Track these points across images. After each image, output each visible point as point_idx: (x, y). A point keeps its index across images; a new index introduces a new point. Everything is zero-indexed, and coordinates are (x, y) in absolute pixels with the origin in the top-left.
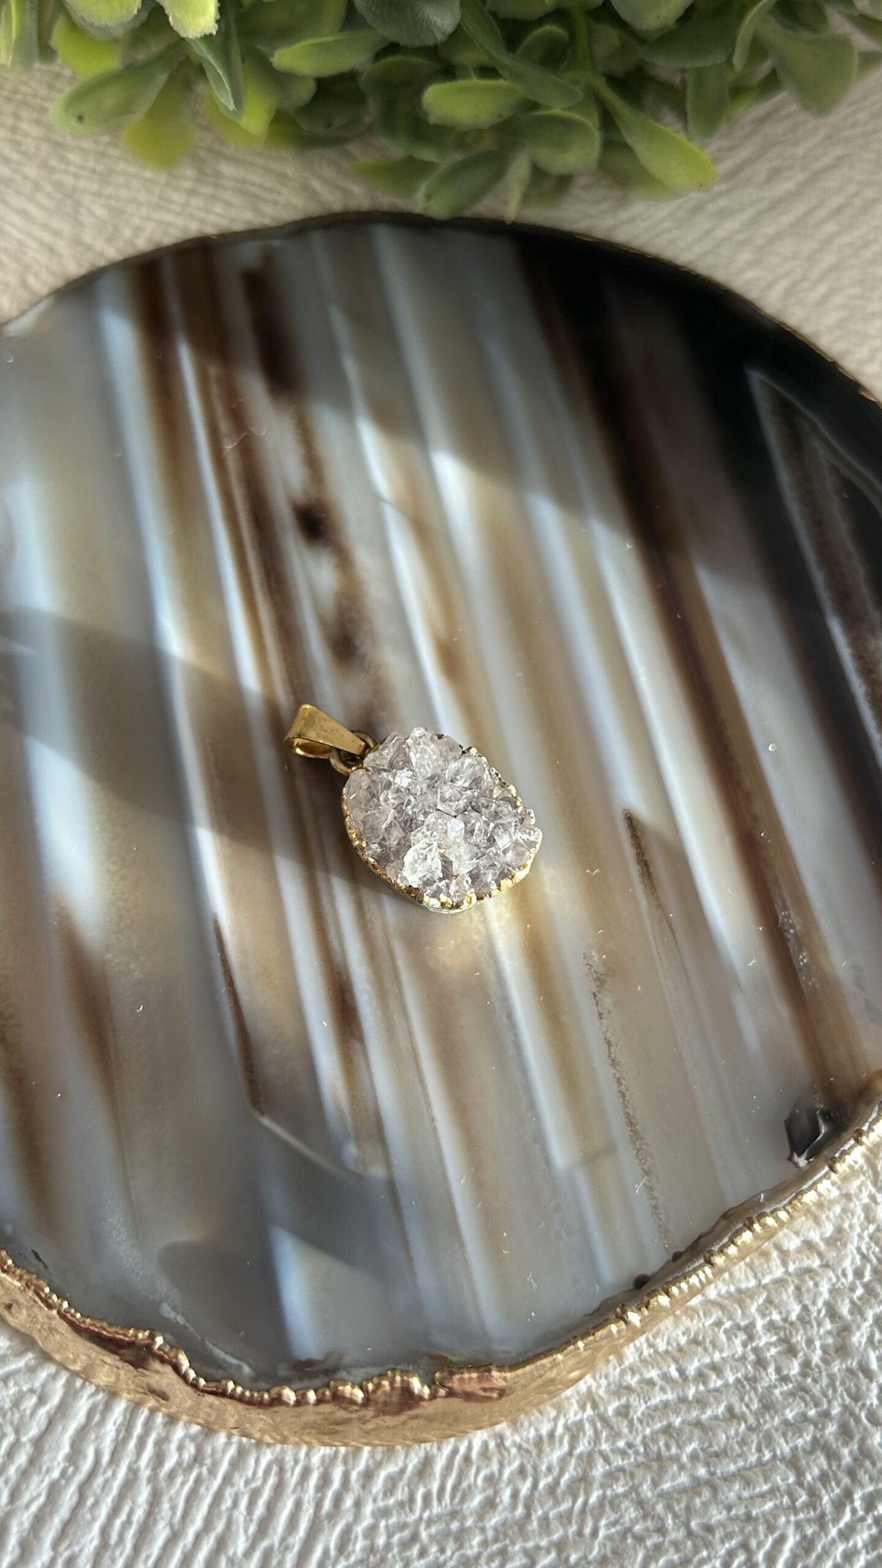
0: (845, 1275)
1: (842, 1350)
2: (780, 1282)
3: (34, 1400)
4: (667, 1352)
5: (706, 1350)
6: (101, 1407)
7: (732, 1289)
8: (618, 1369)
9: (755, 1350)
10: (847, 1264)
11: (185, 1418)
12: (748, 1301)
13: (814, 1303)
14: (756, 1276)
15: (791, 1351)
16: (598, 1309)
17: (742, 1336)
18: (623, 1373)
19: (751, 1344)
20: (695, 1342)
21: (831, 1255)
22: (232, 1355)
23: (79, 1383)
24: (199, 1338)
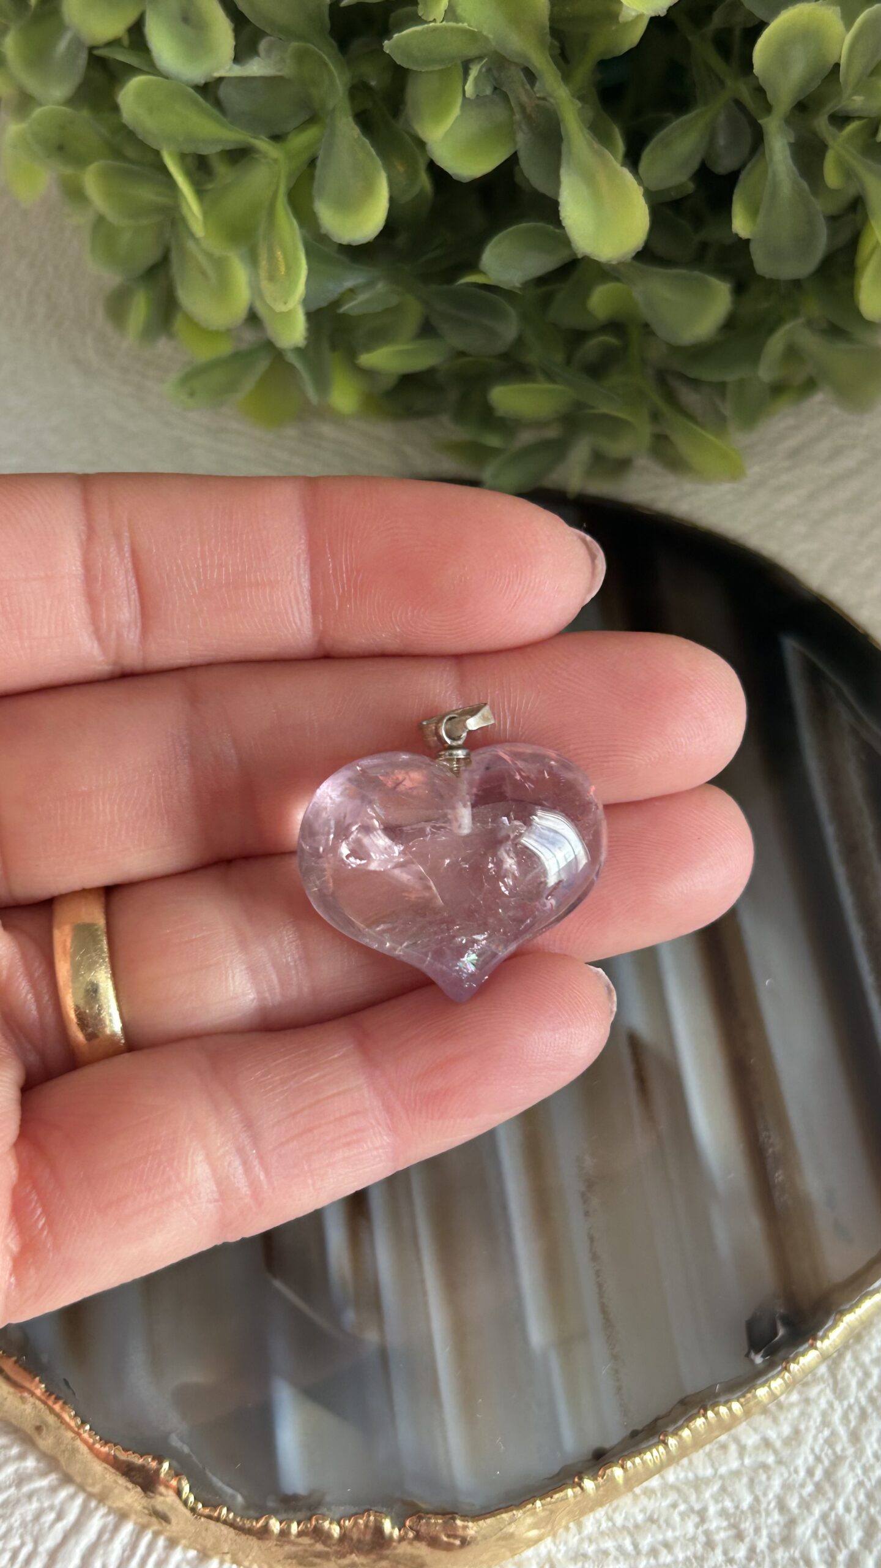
0: (796, 1471)
1: (787, 1540)
2: (736, 1474)
3: (52, 1516)
4: (624, 1527)
5: (659, 1527)
6: (110, 1527)
7: (691, 1475)
8: (577, 1537)
9: (707, 1533)
10: (800, 1462)
11: (183, 1542)
12: (703, 1487)
13: (765, 1494)
14: (713, 1466)
15: (740, 1537)
16: (558, 1474)
17: (697, 1519)
18: (582, 1540)
19: (702, 1526)
20: (651, 1520)
21: (785, 1453)
22: (229, 1485)
23: (93, 1504)
24: (201, 1466)
